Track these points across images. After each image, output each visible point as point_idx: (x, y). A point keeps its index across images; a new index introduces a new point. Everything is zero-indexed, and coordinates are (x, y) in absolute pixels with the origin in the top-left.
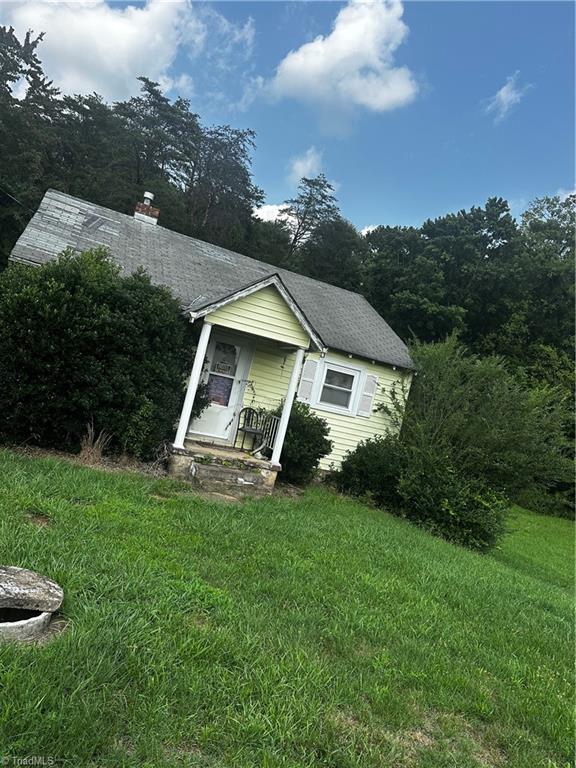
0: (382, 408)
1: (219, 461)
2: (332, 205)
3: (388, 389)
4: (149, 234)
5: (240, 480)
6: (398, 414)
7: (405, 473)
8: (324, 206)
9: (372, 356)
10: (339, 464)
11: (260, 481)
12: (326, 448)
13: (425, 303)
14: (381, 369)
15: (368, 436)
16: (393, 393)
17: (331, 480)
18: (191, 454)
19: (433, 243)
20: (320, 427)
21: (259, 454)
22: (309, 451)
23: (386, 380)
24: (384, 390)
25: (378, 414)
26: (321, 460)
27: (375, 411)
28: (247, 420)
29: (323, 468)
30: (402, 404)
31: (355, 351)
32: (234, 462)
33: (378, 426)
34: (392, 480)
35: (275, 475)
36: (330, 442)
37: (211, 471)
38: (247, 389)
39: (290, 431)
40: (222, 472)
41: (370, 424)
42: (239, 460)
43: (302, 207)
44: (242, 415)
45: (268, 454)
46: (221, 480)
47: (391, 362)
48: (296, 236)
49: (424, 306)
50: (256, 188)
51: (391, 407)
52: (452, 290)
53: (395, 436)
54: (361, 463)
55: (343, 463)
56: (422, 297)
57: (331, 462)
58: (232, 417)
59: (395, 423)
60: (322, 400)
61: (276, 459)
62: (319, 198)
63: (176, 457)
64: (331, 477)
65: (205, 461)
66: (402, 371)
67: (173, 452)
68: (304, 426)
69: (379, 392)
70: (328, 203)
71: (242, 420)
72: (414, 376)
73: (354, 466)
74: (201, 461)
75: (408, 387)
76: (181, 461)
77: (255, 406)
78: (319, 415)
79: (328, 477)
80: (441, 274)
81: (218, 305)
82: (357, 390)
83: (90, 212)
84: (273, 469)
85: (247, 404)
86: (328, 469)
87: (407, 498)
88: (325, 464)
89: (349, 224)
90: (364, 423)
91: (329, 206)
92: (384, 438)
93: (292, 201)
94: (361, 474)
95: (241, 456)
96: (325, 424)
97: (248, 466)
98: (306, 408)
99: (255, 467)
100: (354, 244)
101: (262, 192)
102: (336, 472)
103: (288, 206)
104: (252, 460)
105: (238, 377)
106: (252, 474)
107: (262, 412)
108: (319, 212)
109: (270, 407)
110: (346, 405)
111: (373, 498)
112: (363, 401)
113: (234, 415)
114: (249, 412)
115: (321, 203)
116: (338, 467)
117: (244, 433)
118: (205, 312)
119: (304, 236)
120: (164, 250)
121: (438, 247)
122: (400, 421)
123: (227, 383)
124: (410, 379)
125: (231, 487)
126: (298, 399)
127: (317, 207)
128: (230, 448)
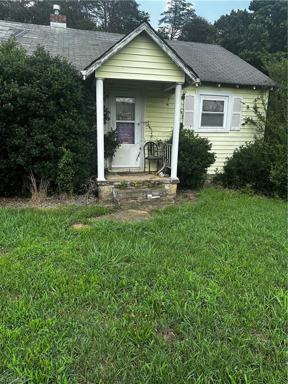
0: (249, 121)
1: (132, 184)
2: (190, 9)
3: (251, 106)
4: (61, 34)
5: (150, 196)
6: (261, 122)
7: (274, 165)
8: (185, 11)
9: (236, 82)
10: (222, 168)
11: (164, 194)
12: (211, 159)
13: (258, 54)
14: (244, 91)
15: (240, 144)
16: (255, 108)
17: (218, 180)
18: (111, 183)
19: (258, 13)
20: (204, 145)
21: (161, 173)
22: (198, 164)
23: (248, 99)
24: (248, 107)
25: (246, 126)
26: (208, 169)
27: (243, 124)
28: (150, 150)
29: (210, 174)
30: (264, 115)
31: (222, 81)
32: (143, 183)
33: (247, 135)
34: (265, 173)
35: (175, 186)
36: (213, 154)
37: (127, 193)
38: (146, 128)
39: (181, 153)
40: (135, 192)
41: (240, 135)
42: (147, 181)
43: (172, 15)
44: (146, 148)
45: (168, 172)
46: (135, 198)
47: (251, 83)
48: (172, 35)
49: (259, 57)
50: (143, 13)
51: (255, 119)
52: (275, 42)
53: (262, 139)
54: (239, 164)
55: (224, 167)
56: (256, 51)
57: (216, 168)
58: (139, 151)
59: (260, 130)
60: (202, 125)
61: (174, 175)
62: (182, 7)
63: (101, 187)
64: (218, 178)
65: (123, 186)
66: (260, 89)
67: (97, 185)
68: (191, 147)
69: (245, 109)
70: (187, 8)
71: (146, 152)
72: (270, 92)
73: (233, 168)
74: (119, 187)
75: (267, 101)
76: (105, 190)
77: (154, 140)
78: (202, 136)
79: (215, 178)
80: (267, 32)
81: (102, 60)
82: (228, 111)
83: (17, 28)
84: (174, 182)
85: (148, 139)
86: (214, 173)
87: (278, 183)
88: (211, 171)
89: (202, 19)
90: (236, 135)
91: (188, 10)
92: (253, 143)
93: (165, 13)
94: (239, 172)
95: (148, 178)
96: (207, 142)
97: (154, 184)
98: (191, 133)
99: (159, 184)
100: (207, 30)
101: (147, 14)
102: (221, 174)
103: (164, 16)
104: (157, 179)
105: (137, 121)
106: (158, 190)
107: (159, 143)
108: (183, 15)
109: (164, 138)
110: (221, 125)
111: (252, 188)
112: (233, 118)
113: (140, 149)
114: (150, 145)
115: (183, 9)
116: (221, 171)
117: (150, 160)
118: (93, 68)
119: (177, 34)
120: (71, 41)
121: (262, 15)
122: (264, 127)
123: (130, 127)
124: (267, 95)
125: (142, 203)
126: (184, 128)
127: (181, 12)
128: (141, 173)
